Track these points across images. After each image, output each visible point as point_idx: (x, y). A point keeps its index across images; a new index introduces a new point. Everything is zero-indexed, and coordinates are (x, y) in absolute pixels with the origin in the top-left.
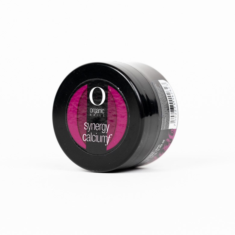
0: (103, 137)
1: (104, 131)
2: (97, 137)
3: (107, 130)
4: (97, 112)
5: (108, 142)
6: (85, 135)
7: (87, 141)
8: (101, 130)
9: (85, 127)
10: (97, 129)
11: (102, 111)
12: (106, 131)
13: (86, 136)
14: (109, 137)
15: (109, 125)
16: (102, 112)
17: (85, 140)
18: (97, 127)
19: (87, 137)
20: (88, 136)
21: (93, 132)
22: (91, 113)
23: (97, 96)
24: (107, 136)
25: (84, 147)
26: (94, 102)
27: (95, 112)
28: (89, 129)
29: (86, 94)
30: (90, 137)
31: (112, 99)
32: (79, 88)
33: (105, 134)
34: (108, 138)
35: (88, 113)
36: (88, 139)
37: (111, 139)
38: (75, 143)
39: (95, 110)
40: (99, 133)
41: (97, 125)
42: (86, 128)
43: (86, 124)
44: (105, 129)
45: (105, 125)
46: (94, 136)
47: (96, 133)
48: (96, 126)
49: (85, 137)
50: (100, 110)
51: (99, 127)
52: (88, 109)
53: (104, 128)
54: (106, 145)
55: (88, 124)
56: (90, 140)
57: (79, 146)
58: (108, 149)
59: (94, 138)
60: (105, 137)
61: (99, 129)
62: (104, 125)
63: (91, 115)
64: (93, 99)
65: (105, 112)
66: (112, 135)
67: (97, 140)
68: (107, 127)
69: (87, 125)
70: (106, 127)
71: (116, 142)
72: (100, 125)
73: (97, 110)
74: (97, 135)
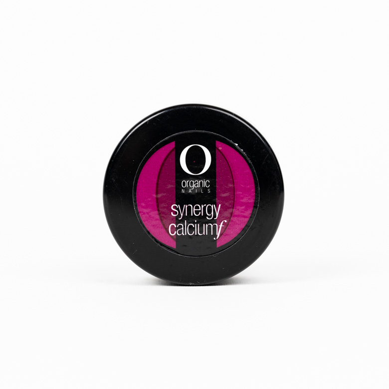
0: (209, 227)
1: (210, 217)
2: (197, 227)
3: (217, 215)
4: (196, 185)
5: (218, 234)
6: (173, 226)
7: (178, 234)
8: (205, 215)
9: (172, 213)
10: (197, 214)
11: (205, 183)
12: (215, 216)
13: (175, 226)
14: (221, 226)
15: (220, 205)
17: (173, 233)
18: (197, 210)
19: (177, 228)
20: (180, 227)
21: (189, 218)
22: (183, 188)
23: (196, 160)
24: (216, 224)
25: (173, 245)
26: (190, 169)
27: (192, 185)
28: (182, 215)
29: (173, 157)
30: (183, 228)
31: (225, 164)
32: (158, 148)
33: (213, 221)
34: (219, 227)
35: (178, 187)
36: (180, 232)
37: (225, 230)
38: (154, 240)
39: (192, 182)
40: (202, 220)
41: (197, 207)
42: (174, 214)
43: (175, 207)
44: (212, 213)
45: (212, 207)
46: (191, 227)
47: (196, 221)
48: (194, 210)
49: (174, 229)
50: (201, 183)
51: (201, 211)
52: (177, 182)
53: (210, 212)
54: (215, 239)
55: (179, 206)
56: (184, 233)
57: (161, 245)
58: (219, 245)
59: (192, 229)
60: (212, 226)
61: (201, 214)
62: (210, 207)
63: (183, 191)
64: (187, 165)
65: (213, 185)
66: (226, 221)
67: (197, 231)
68: (217, 210)
69: (178, 209)
70: (214, 210)
71: (234, 232)
72: (202, 207)
73: (197, 182)
74: (197, 223)
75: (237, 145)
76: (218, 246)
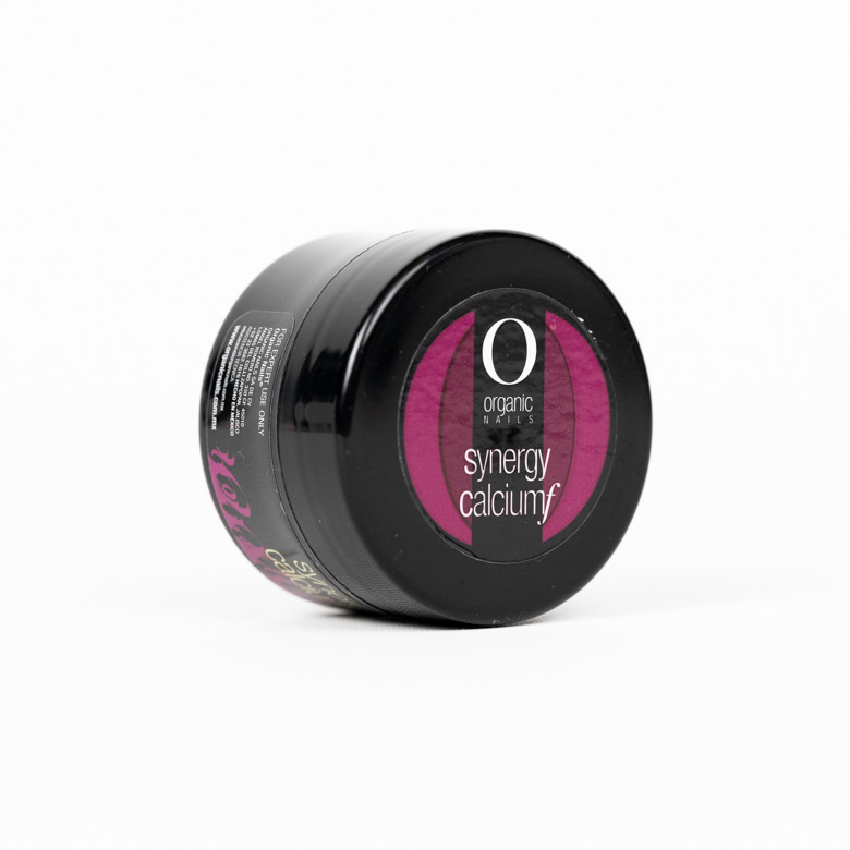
0: (530, 496)
1: (531, 476)
2: (508, 497)
3: (544, 470)
4: (509, 407)
5: (545, 513)
6: (467, 496)
7: (477, 515)
8: (524, 472)
9: (466, 468)
10: (509, 469)
11: (525, 402)
12: (540, 475)
13: (471, 497)
14: (550, 495)
15: (549, 450)
16: (524, 406)
17: (466, 512)
18: (508, 460)
19: (474, 501)
20: (480, 498)
21: (497, 480)
22: (486, 414)
23: (509, 351)
24: (542, 492)
25: (466, 537)
26: (499, 372)
27: (501, 407)
28: (483, 471)
29: (470, 344)
30: (484, 502)
31: (560, 360)
32: (445, 325)
33: (537, 485)
34: (547, 498)
35: (478, 412)
36: (479, 510)
37: (558, 501)
38: (433, 528)
39: (502, 400)
40: (518, 482)
41: (510, 456)
42: (469, 470)
43: (471, 455)
44: (536, 468)
45: (536, 454)
46: (498, 496)
47: (507, 485)
48: (505, 460)
49: (469, 503)
50: (518, 400)
51: (516, 463)
52: (476, 399)
53: (531, 466)
54: (539, 523)
55: (478, 453)
56: (487, 512)
57: (447, 538)
58: (546, 536)
59: (500, 503)
60: (535, 495)
61: (516, 469)
62: (532, 454)
63: (486, 420)
64: (495, 363)
65: (537, 405)
66: (559, 485)
67: (509, 510)
68: (544, 459)
69: (476, 459)
70: (539, 460)
71: (572, 509)
72: (519, 454)
73: (510, 400)
74: (509, 490)
75: (582, 320)
76: (544, 539)
